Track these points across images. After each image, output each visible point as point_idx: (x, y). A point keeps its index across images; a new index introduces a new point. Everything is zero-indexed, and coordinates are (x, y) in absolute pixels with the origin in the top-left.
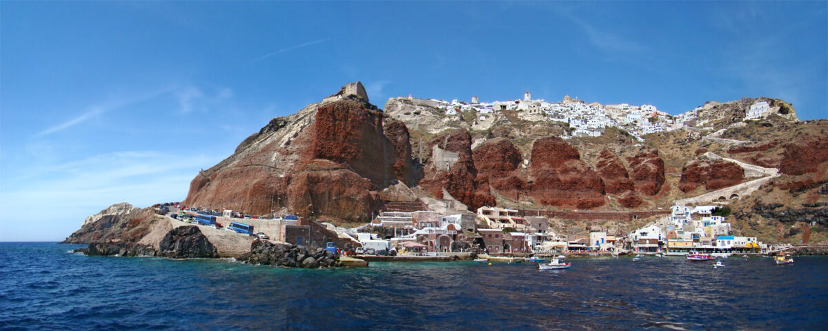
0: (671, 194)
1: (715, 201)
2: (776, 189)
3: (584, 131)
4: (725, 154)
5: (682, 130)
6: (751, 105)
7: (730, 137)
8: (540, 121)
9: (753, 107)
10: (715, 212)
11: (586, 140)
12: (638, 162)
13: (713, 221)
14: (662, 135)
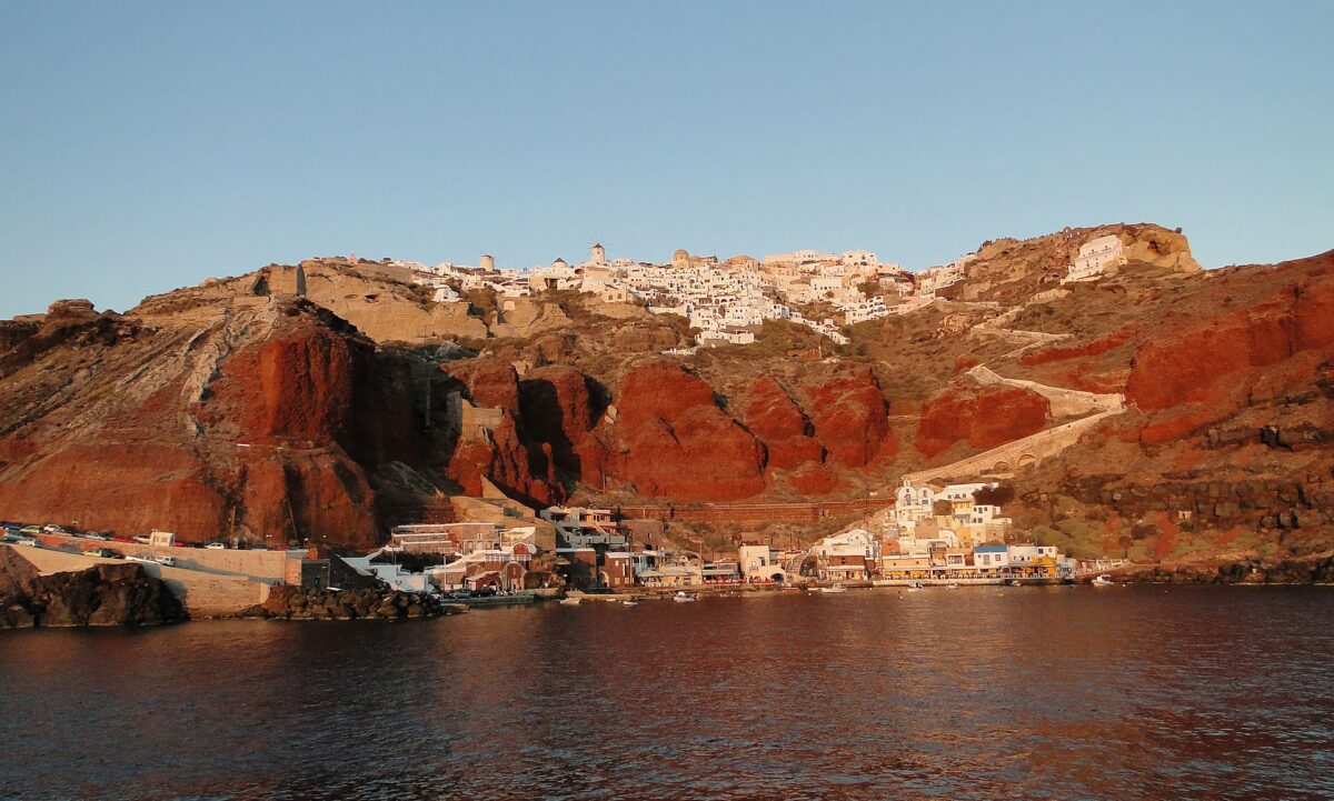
0: (899, 462)
1: (987, 472)
2: (1114, 444)
3: (721, 335)
4: (1015, 368)
5: (933, 311)
6: (1081, 244)
7: (1030, 326)
8: (632, 319)
9: (1085, 250)
10: (983, 498)
11: (727, 352)
12: (830, 400)
13: (976, 515)
14: (887, 326)
